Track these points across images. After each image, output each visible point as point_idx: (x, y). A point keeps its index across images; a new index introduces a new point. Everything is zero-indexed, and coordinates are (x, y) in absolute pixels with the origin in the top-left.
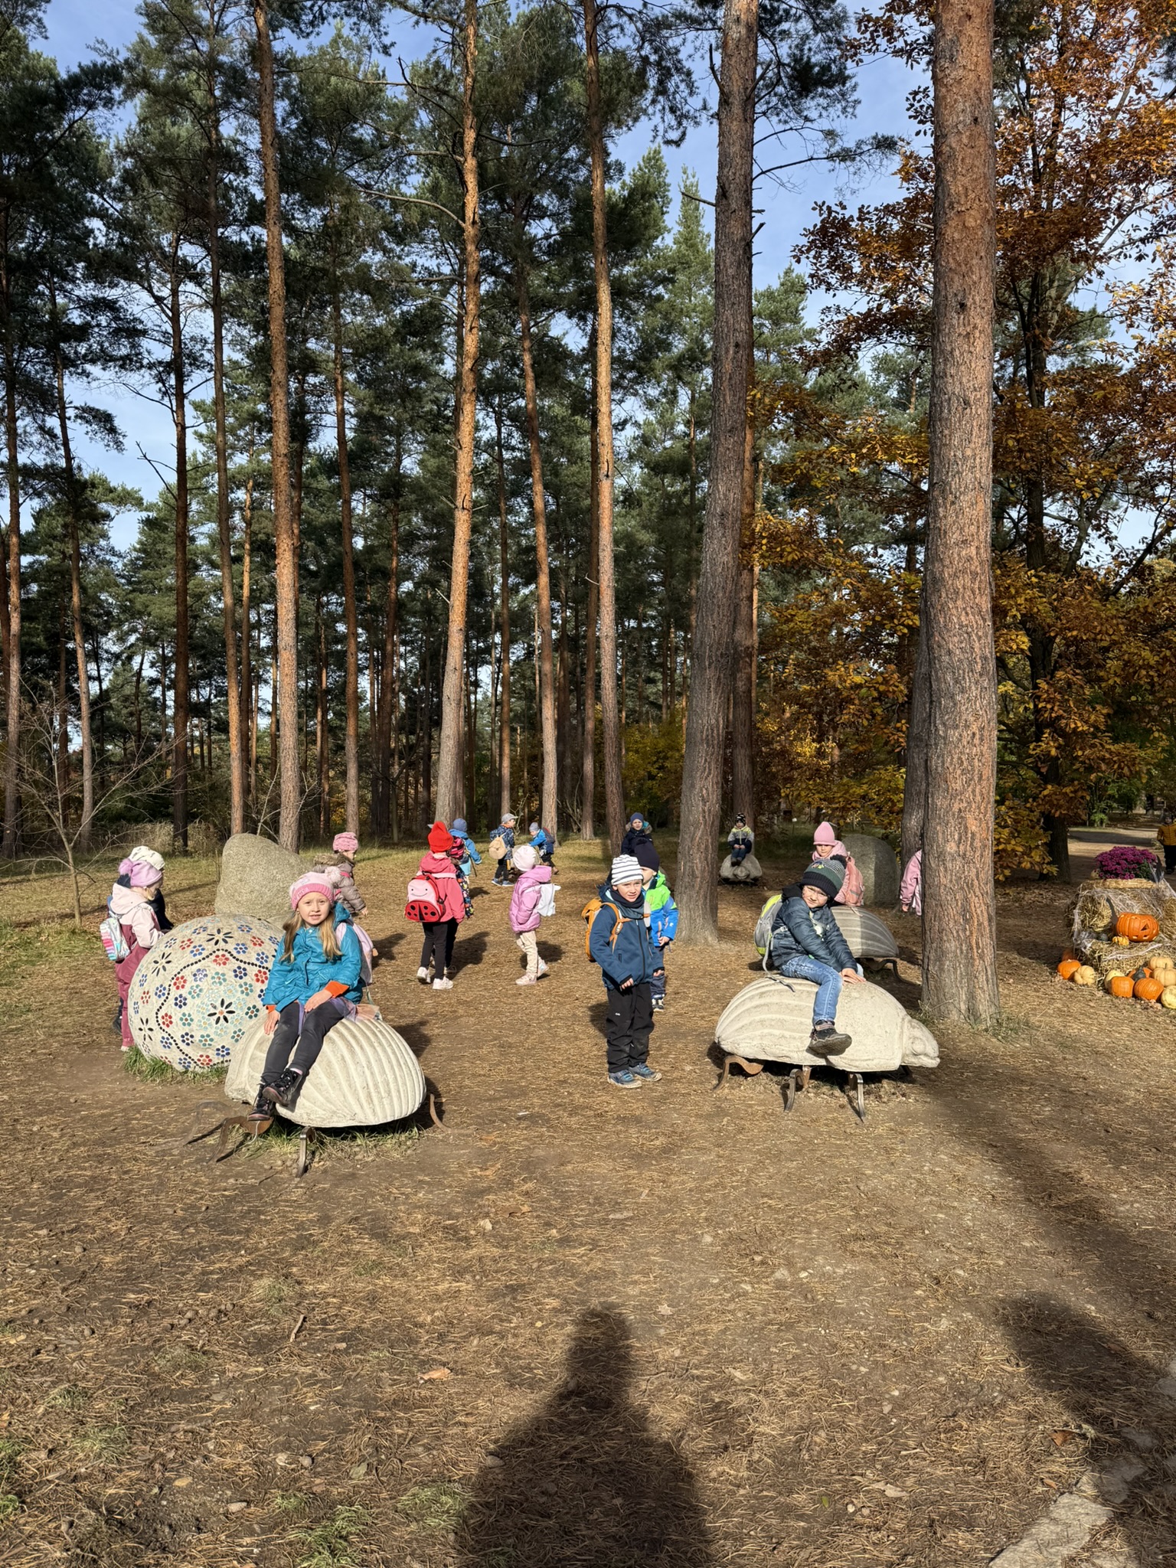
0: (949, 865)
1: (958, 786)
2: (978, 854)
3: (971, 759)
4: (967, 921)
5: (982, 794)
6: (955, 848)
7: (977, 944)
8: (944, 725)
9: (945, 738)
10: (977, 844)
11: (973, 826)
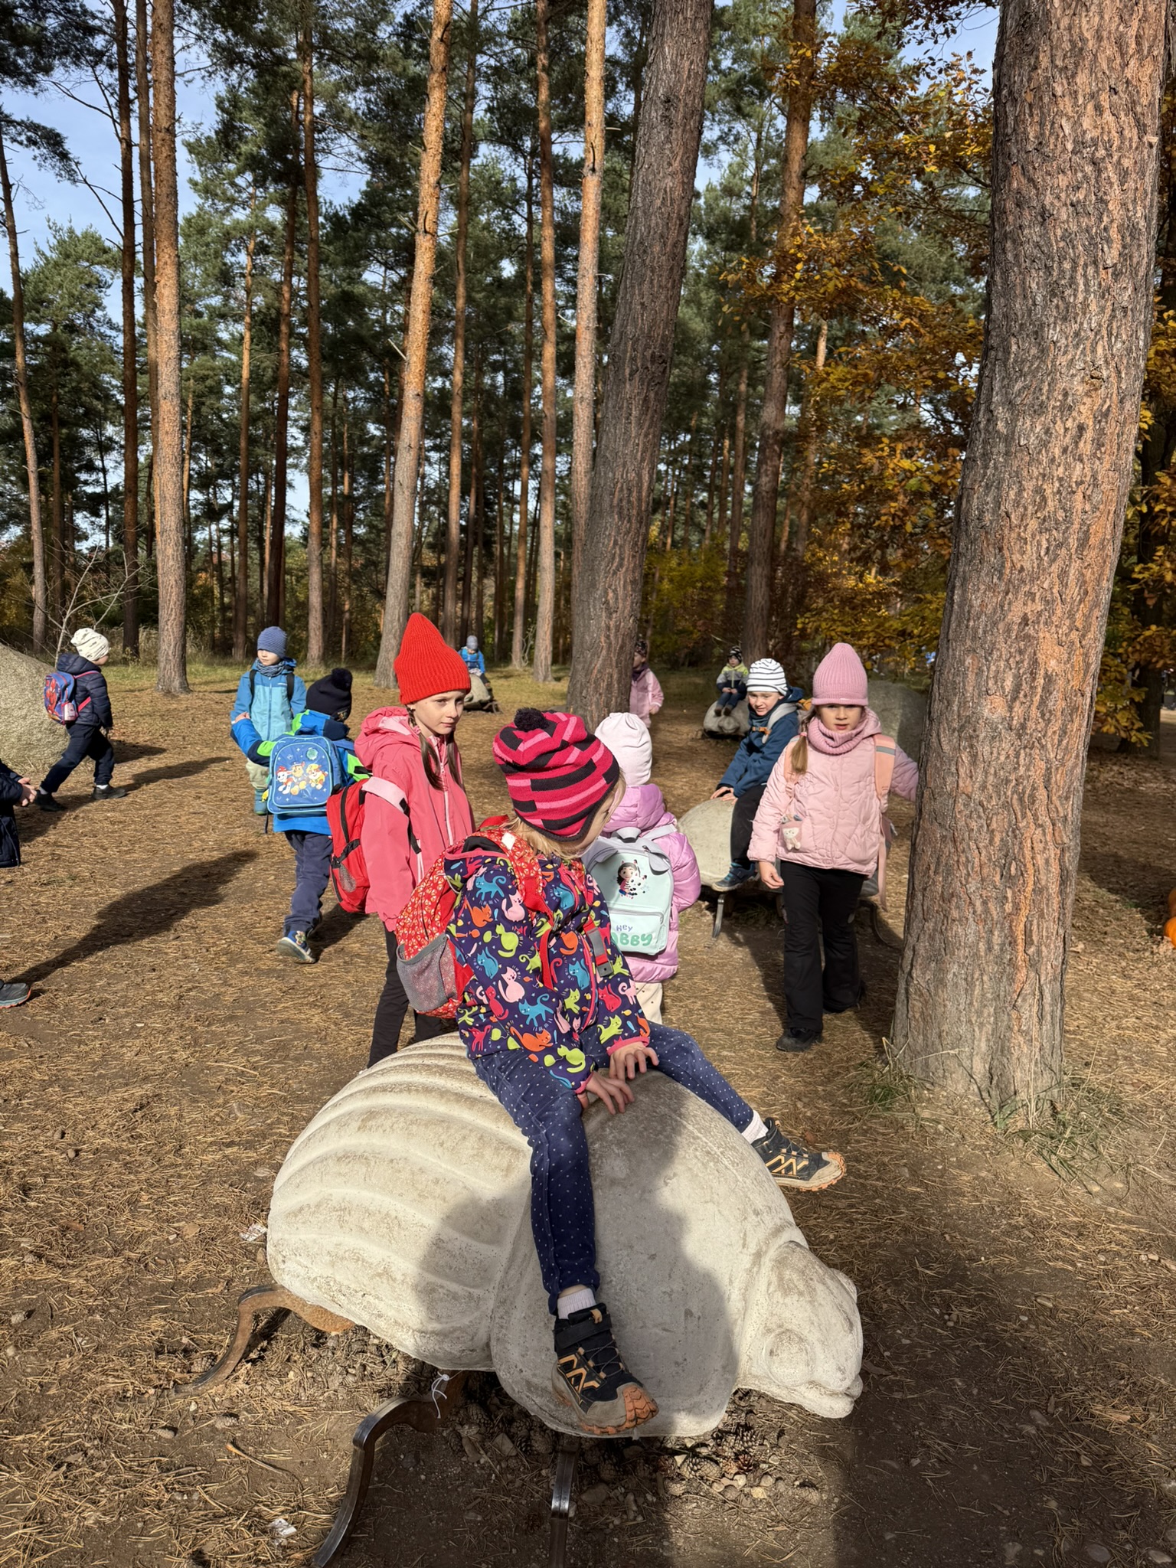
0: (984, 750)
1: (1027, 560)
2: (1055, 726)
3: (1066, 491)
4: (1009, 879)
5: (1082, 582)
6: (1002, 711)
7: (1028, 933)
8: (1010, 404)
9: (1008, 439)
10: (1056, 702)
11: (1052, 661)
